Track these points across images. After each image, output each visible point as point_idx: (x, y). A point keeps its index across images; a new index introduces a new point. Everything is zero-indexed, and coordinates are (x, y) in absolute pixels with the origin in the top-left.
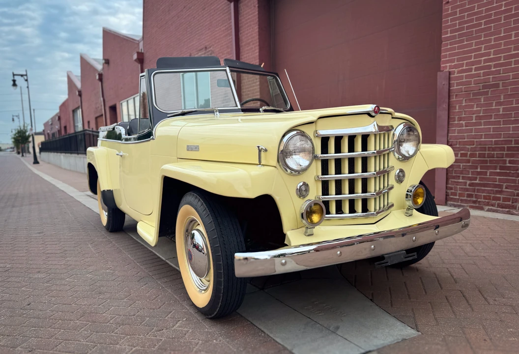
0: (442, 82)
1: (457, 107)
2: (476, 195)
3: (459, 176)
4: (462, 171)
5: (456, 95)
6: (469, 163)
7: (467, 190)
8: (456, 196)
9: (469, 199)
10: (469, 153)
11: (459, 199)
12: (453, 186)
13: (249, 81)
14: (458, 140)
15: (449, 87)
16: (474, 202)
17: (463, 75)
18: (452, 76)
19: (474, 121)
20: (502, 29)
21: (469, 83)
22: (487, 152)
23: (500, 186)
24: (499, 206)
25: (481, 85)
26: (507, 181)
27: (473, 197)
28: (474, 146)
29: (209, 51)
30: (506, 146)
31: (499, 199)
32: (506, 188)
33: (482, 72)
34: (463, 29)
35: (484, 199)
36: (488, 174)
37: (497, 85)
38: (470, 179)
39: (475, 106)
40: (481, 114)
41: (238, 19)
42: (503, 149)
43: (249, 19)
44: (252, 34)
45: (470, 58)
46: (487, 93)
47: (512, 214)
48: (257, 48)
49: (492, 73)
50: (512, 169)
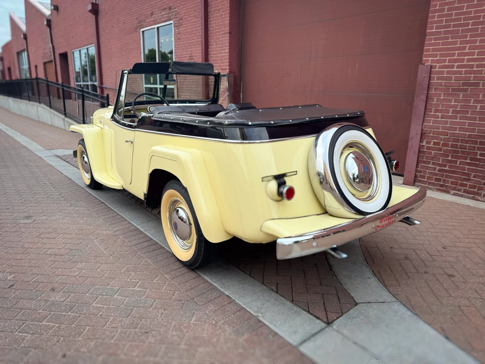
0: (422, 74)
1: (435, 100)
2: (444, 180)
3: (430, 162)
4: (433, 157)
5: (435, 88)
6: (441, 151)
7: (436, 174)
8: (425, 178)
9: (436, 182)
10: (442, 142)
11: (426, 182)
12: (422, 170)
13: (217, 47)
14: (432, 130)
15: (430, 80)
16: (442, 186)
17: (444, 71)
18: (433, 70)
19: (450, 114)
21: (450, 79)
22: (459, 144)
23: (469, 175)
24: (465, 191)
25: (462, 82)
27: (441, 182)
28: (448, 137)
29: (174, 12)
30: (479, 140)
31: (466, 185)
32: (474, 177)
33: (464, 70)
34: (449, 26)
35: (451, 184)
36: (458, 163)
37: (478, 84)
38: (439, 165)
39: (453, 101)
40: (458, 109)
42: (476, 143)
45: (454, 55)
46: (466, 90)
47: (476, 200)
48: (228, 15)
49: (475, 72)
50: (482, 161)
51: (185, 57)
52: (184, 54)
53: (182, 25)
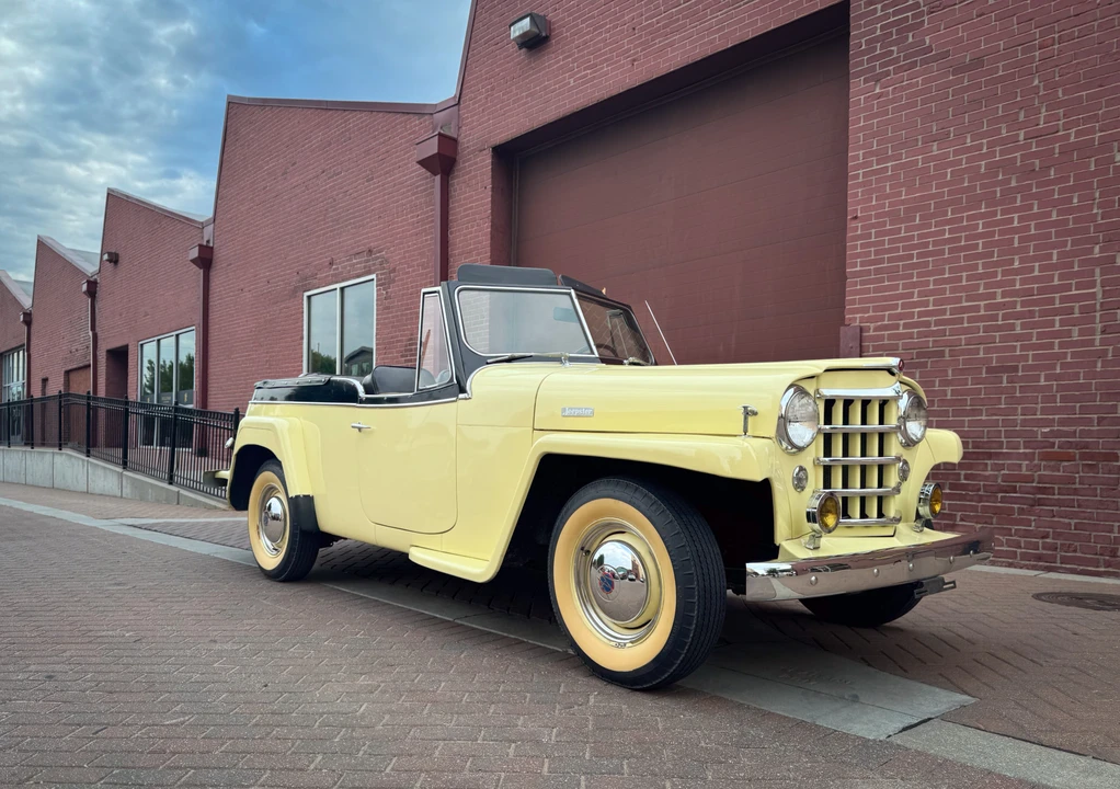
0: (848, 343)
15: (861, 351)
17: (884, 334)
18: (865, 334)
20: (947, 267)
21: (896, 347)
23: (952, 517)
25: (915, 351)
26: (963, 508)
29: (378, 258)
32: (962, 520)
33: (916, 330)
34: (881, 261)
37: (942, 354)
41: (448, 206)
43: (471, 208)
44: (478, 236)
45: (895, 307)
46: (924, 365)
49: (933, 334)
50: (970, 488)
51: (398, 341)
52: (397, 336)
53: (394, 281)
